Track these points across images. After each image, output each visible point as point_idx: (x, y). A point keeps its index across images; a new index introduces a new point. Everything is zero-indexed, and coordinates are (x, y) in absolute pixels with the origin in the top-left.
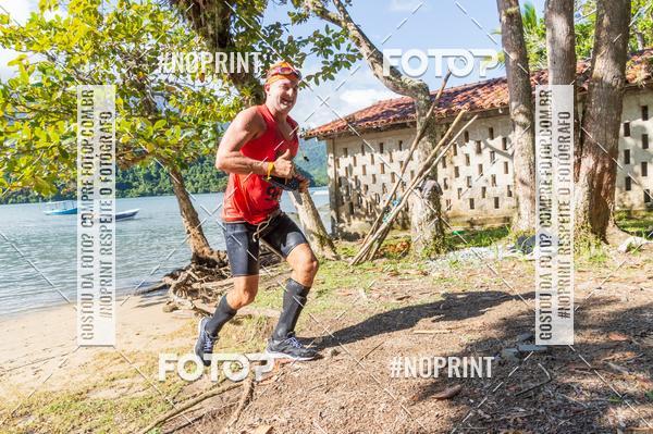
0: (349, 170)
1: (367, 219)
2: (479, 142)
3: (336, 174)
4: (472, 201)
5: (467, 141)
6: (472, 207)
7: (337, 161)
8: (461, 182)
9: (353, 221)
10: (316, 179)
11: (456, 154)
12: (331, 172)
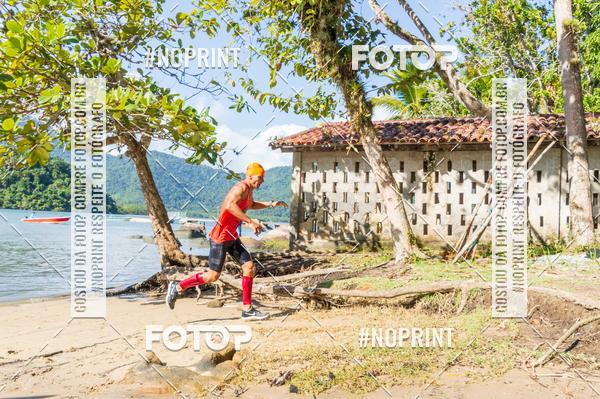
0: (317, 186)
1: (332, 238)
2: (461, 173)
3: (301, 188)
4: (450, 227)
5: (450, 170)
6: (450, 233)
7: (304, 175)
8: (441, 209)
9: (314, 239)
10: (118, 204)
11: (437, 181)
12: (295, 187)
